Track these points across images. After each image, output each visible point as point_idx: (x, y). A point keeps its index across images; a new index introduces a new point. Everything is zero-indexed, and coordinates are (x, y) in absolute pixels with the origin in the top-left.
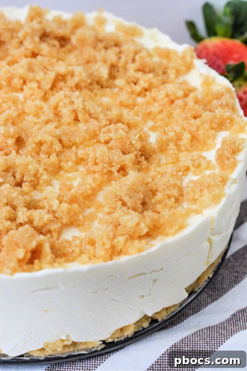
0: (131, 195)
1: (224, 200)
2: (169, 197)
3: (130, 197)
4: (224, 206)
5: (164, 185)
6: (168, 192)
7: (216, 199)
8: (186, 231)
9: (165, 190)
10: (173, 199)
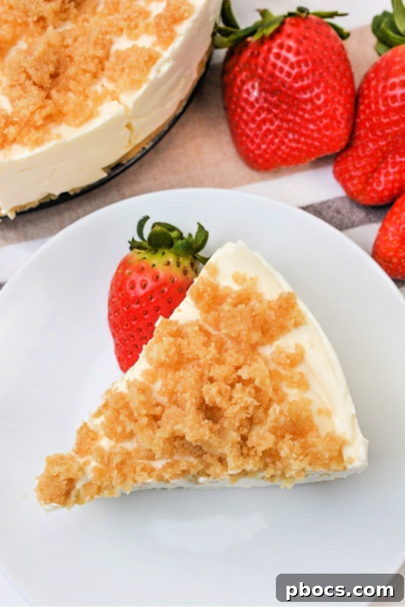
0: (38, 67)
1: (145, 87)
2: (85, 71)
3: (37, 70)
4: (145, 92)
5: (81, 56)
6: (84, 67)
7: (135, 84)
8: (95, 124)
9: (80, 62)
10: (88, 75)
